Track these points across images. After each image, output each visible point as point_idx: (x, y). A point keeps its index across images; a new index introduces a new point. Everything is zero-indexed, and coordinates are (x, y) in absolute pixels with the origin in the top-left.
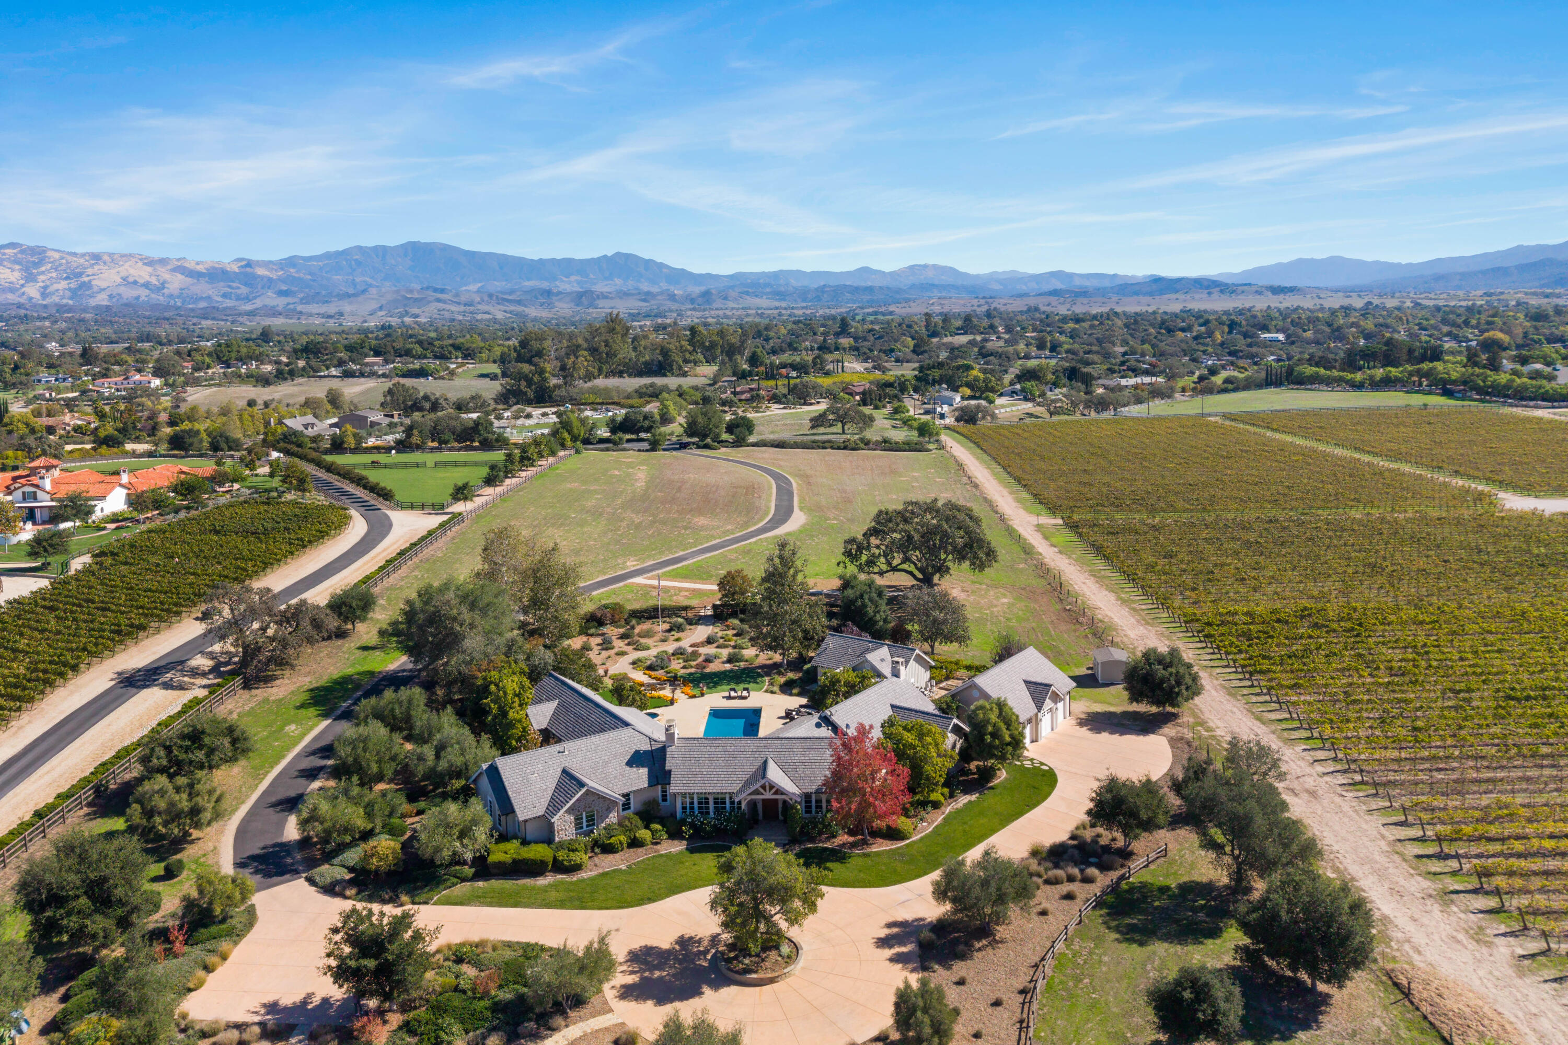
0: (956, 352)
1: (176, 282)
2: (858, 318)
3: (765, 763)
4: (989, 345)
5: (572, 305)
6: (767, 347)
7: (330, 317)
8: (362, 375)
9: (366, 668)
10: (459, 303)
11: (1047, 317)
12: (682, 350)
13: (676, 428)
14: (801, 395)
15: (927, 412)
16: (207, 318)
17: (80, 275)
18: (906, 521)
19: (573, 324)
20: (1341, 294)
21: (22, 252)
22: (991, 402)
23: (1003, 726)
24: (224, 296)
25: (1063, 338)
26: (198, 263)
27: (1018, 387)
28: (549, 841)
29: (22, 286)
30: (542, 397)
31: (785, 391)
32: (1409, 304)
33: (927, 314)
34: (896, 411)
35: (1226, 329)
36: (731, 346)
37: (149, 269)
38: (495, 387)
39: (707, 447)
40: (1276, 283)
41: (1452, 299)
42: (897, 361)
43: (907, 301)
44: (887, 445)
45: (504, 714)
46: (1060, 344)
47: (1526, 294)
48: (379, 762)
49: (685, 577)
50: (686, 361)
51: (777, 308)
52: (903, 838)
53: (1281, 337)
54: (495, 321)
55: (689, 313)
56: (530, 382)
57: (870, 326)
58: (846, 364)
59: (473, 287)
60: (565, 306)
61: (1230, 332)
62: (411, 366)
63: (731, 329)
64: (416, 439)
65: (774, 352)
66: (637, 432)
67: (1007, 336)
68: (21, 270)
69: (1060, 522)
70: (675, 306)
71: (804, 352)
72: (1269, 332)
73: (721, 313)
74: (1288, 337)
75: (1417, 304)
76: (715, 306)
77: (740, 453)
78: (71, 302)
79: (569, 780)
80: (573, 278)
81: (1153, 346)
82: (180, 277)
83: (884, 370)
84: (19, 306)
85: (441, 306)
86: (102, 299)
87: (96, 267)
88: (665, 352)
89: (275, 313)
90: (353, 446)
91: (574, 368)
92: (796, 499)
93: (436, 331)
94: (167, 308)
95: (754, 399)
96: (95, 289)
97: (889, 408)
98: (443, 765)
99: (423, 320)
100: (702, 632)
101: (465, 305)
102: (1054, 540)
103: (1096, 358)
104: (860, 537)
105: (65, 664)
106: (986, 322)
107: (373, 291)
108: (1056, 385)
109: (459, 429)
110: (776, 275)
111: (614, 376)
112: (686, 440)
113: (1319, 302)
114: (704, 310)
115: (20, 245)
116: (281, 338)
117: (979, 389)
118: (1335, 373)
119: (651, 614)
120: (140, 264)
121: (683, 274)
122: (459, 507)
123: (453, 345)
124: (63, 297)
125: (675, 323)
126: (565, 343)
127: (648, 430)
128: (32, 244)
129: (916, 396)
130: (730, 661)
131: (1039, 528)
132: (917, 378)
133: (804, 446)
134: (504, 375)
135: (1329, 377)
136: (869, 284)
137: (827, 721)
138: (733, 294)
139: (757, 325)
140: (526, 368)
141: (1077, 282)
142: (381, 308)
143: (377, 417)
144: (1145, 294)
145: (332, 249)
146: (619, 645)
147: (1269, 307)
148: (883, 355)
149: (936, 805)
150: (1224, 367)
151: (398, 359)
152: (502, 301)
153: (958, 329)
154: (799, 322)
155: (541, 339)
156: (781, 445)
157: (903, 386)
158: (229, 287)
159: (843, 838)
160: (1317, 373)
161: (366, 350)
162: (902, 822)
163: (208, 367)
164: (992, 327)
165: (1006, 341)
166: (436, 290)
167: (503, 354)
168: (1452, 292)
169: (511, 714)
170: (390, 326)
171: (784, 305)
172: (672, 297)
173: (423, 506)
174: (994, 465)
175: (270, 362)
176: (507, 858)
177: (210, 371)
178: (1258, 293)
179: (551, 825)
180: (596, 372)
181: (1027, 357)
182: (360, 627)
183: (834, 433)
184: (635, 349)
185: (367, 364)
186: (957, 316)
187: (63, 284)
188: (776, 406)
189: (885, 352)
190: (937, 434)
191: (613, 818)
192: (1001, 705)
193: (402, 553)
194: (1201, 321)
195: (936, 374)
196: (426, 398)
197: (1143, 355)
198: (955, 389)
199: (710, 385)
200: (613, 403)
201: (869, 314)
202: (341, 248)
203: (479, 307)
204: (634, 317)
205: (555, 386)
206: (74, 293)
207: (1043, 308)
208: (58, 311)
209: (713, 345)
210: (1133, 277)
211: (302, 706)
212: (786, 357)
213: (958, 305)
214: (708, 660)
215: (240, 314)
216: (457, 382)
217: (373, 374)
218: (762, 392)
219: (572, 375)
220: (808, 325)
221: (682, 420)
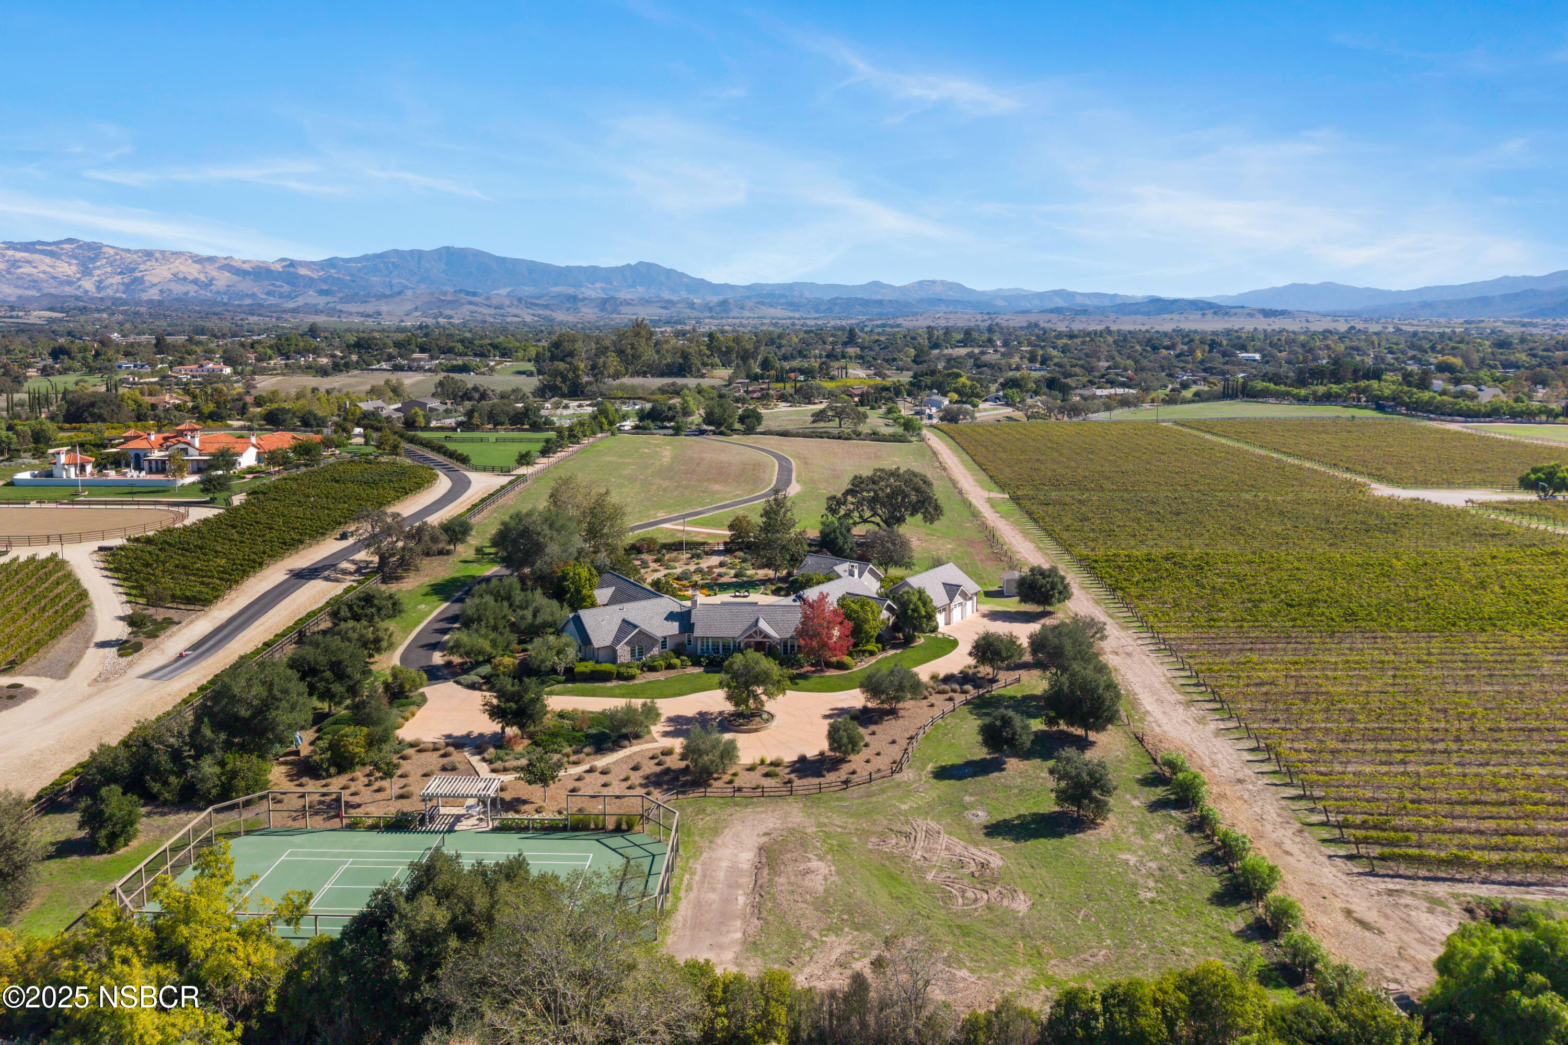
0: (953, 362)
1: (223, 280)
2: (866, 329)
3: (757, 620)
4: (986, 358)
5: (596, 310)
6: (779, 354)
7: (369, 316)
8: (410, 369)
9: (468, 573)
10: (490, 306)
11: (1045, 332)
12: (700, 353)
13: (696, 418)
14: (806, 396)
15: (917, 413)
16: (253, 315)
17: (134, 270)
18: (874, 483)
19: (598, 328)
20: (1329, 318)
21: (79, 247)
22: (975, 406)
23: (921, 605)
24: (268, 293)
25: (1054, 353)
26: (244, 262)
27: (1001, 393)
28: (614, 661)
29: (79, 279)
30: (576, 392)
31: (792, 391)
32: (1391, 329)
33: (929, 327)
34: (890, 411)
35: (1207, 348)
36: (746, 351)
37: (198, 267)
38: (534, 382)
39: (721, 433)
40: (1268, 306)
41: (1434, 326)
42: (898, 369)
43: (915, 314)
44: (875, 436)
45: (578, 591)
46: (1051, 359)
47: (1505, 322)
48: (495, 619)
49: (703, 525)
50: (705, 365)
51: (790, 318)
52: (847, 669)
53: (1257, 356)
54: (524, 323)
55: (707, 321)
56: (564, 379)
57: (877, 337)
58: (850, 371)
59: (503, 291)
60: (590, 311)
61: (1210, 351)
62: (455, 362)
63: (747, 337)
64: (476, 420)
65: (785, 358)
66: (663, 421)
67: (1003, 350)
68: (77, 265)
69: (1007, 496)
70: (695, 314)
71: (813, 360)
72: (1247, 352)
73: (737, 321)
74: (1263, 356)
75: (1398, 330)
76: (732, 314)
77: (750, 439)
78: (124, 296)
79: (627, 625)
80: (598, 285)
81: (1136, 362)
82: (227, 274)
83: (884, 377)
84: (77, 298)
85: (472, 308)
86: (153, 294)
87: (149, 263)
88: (685, 355)
89: (317, 312)
90: (423, 425)
91: (604, 367)
92: (794, 475)
93: (470, 331)
94: (215, 303)
95: (765, 397)
96: (147, 284)
97: (884, 409)
98: (539, 620)
99: (456, 321)
100: (715, 560)
101: (496, 308)
102: (998, 509)
103: (1077, 370)
104: (839, 495)
105: (254, 561)
106: (986, 336)
107: (409, 293)
108: (1036, 393)
109: (511, 413)
110: (791, 287)
111: (638, 375)
112: (705, 427)
113: (1305, 325)
114: (722, 318)
115: (78, 241)
116: (327, 334)
117: (966, 395)
118: (1283, 388)
119: (677, 546)
120: (190, 261)
121: (702, 285)
122: (523, 470)
123: (491, 345)
124: (117, 291)
125: (694, 330)
126: (593, 346)
127: (671, 419)
128: (88, 239)
129: (909, 399)
130: (736, 576)
131: (989, 500)
132: (911, 383)
133: (805, 436)
134: (540, 372)
135: (1277, 392)
136: (880, 297)
137: (800, 598)
138: (749, 304)
139: (770, 333)
140: (562, 366)
141: (1079, 300)
142: (416, 309)
143: (435, 404)
144: (1142, 314)
145: (370, 252)
146: (654, 566)
147: (1256, 329)
148: (885, 364)
149: (872, 653)
150: (1195, 382)
151: (442, 356)
152: (531, 305)
153: (959, 342)
154: (811, 331)
155: (574, 340)
156: (785, 434)
157: (897, 391)
158: (273, 285)
159: (807, 668)
160: (1267, 388)
161: (413, 347)
162: (847, 659)
163: (270, 358)
164: (990, 341)
165: (1003, 355)
166: (468, 293)
167: (538, 354)
168: (1434, 319)
169: (584, 592)
170: (427, 327)
171: (797, 315)
172: (692, 305)
173: (493, 469)
174: (964, 455)
175: (326, 356)
176: (588, 670)
177: (272, 362)
178: (1251, 315)
179: (615, 651)
180: (624, 372)
181: (1018, 368)
182: (460, 548)
183: (832, 426)
184: (658, 352)
185: (414, 360)
186: (957, 330)
187: (117, 279)
188: (784, 404)
189: (887, 361)
190: (920, 429)
191: (656, 651)
192: (921, 592)
193: (483, 500)
194: (1186, 340)
195: (928, 380)
196: (475, 389)
197: (1125, 370)
198: (945, 394)
199: (725, 386)
200: (639, 398)
201: (877, 326)
202: (379, 251)
203: (510, 310)
204: (656, 323)
205: (587, 383)
206: (127, 286)
207: (1042, 324)
208: (113, 304)
209: (729, 350)
210: (1132, 297)
211: (426, 594)
212: (796, 363)
213: (963, 319)
214: (720, 575)
215: (285, 311)
216: (496, 377)
217: (420, 369)
218: (771, 392)
219: (602, 373)
220: (818, 335)
221: (702, 412)
